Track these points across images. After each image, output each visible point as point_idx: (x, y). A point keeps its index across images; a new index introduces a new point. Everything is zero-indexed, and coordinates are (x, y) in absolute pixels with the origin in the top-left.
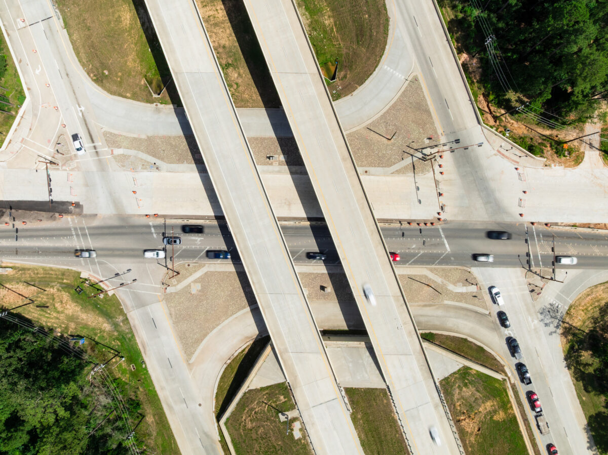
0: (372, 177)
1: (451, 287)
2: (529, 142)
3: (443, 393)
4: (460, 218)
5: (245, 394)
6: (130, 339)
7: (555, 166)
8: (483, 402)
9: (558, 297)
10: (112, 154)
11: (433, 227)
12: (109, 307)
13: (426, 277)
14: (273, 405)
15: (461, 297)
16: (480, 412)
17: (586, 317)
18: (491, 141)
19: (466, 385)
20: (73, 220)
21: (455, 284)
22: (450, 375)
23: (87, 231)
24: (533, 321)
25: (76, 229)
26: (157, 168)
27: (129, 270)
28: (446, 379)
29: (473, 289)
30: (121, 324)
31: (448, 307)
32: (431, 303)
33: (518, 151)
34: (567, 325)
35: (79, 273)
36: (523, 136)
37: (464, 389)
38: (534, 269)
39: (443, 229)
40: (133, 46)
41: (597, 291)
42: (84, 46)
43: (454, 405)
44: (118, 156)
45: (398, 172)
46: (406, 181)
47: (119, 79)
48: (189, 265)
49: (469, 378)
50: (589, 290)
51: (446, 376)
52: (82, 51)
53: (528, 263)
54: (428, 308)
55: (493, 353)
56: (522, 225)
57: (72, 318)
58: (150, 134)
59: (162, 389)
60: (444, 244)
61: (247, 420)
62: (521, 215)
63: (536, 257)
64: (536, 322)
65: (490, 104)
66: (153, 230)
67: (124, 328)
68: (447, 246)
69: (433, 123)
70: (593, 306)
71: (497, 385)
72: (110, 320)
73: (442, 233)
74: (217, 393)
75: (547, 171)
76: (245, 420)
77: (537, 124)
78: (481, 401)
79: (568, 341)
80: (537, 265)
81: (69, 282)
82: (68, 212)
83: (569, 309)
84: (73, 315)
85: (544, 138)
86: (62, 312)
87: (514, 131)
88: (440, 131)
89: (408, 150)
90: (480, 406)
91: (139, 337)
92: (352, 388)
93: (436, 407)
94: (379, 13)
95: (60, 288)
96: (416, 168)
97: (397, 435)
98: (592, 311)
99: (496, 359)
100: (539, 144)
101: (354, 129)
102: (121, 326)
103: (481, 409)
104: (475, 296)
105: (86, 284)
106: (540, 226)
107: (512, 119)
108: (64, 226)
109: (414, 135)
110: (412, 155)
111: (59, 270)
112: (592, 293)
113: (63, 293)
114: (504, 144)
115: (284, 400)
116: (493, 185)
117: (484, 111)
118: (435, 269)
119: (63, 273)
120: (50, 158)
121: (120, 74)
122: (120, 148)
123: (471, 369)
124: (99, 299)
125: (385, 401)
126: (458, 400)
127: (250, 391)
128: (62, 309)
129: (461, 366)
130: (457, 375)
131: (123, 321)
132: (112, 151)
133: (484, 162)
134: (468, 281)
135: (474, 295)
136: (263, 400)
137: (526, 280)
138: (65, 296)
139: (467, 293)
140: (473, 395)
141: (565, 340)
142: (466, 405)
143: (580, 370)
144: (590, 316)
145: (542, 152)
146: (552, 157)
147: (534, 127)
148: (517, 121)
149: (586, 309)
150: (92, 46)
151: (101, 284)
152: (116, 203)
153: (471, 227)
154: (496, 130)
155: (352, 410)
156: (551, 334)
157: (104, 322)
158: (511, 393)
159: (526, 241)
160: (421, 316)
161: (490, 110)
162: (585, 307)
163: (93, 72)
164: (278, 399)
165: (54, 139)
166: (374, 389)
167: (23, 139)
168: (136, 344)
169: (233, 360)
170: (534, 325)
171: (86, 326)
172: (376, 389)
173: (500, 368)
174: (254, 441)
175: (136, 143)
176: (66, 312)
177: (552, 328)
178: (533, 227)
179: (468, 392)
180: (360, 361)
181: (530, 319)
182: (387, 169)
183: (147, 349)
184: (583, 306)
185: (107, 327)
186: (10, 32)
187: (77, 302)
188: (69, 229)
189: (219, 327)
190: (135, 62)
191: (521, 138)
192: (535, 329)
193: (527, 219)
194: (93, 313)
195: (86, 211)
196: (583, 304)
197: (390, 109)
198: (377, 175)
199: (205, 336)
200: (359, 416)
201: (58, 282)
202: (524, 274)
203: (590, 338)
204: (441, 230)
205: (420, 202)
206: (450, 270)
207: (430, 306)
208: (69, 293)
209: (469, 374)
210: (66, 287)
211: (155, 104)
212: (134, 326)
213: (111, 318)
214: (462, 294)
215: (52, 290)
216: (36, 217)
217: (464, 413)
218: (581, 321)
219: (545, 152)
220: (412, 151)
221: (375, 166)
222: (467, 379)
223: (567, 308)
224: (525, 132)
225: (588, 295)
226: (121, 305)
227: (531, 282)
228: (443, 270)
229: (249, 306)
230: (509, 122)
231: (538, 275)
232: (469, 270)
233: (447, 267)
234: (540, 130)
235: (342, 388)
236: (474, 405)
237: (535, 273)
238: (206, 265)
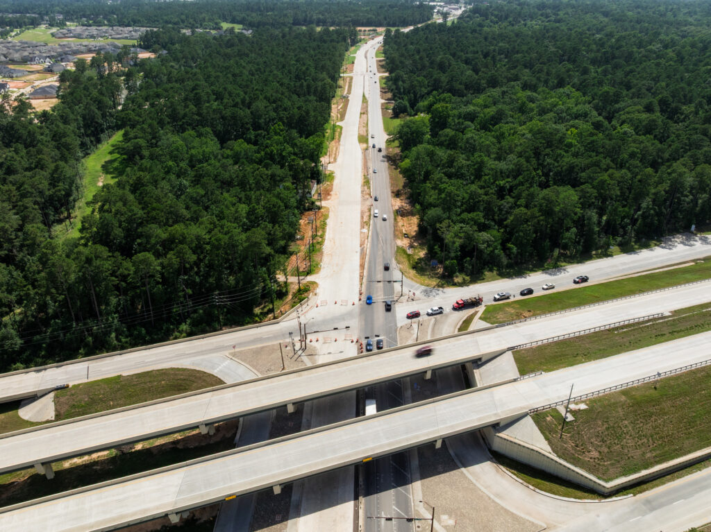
7: (316, 291)
14: (560, 427)
15: (423, 331)
19: (494, 318)
21: (412, 334)
29: (415, 325)
34: (437, 286)
38: (395, 299)
41: (409, 276)
43: (513, 320)
46: (323, 359)
48: (419, 527)
49: (488, 317)
56: (361, 304)
62: (353, 304)
63: (386, 299)
68: (380, 338)
70: (420, 277)
75: (320, 294)
76: (591, 458)
77: (283, 301)
78: (506, 312)
80: (392, 298)
83: (425, 285)
85: (294, 298)
88: (280, 342)
90: (510, 312)
92: (519, 371)
93: (516, 327)
94: (165, 374)
96: (311, 354)
97: (552, 345)
98: (424, 278)
100: (298, 299)
103: (513, 311)
106: (362, 297)
110: (300, 356)
115: (551, 418)
116: (329, 317)
123: (480, 317)
125: (523, 352)
126: (508, 319)
127: (553, 450)
130: (487, 321)
134: (409, 328)
136: (558, 437)
141: (447, 287)
143: (469, 282)
145: (304, 297)
146: (310, 293)
148: (279, 309)
153: (363, 327)
155: (540, 371)
156: (444, 293)
161: (268, 321)
162: (422, 280)
164: (552, 423)
169: (529, 483)
170: (439, 299)
172: (514, 356)
177: (439, 292)
180: (492, 370)
181: (435, 301)
193: (356, 301)
200: (545, 367)
202: (400, 302)
206: (400, 336)
209: (485, 317)
217: (518, 316)
218: (432, 282)
220: (296, 356)
227: (406, 301)
229: (459, 468)
230: (279, 312)
232: (399, 327)
233: (398, 338)
234: (288, 299)
235: (522, 377)
237: (398, 299)
238: (416, 508)
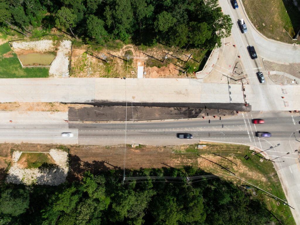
6: (278, 187)
10: (269, 74)
12: (265, 168)
20: (245, 115)
25: (247, 120)
26: (296, 83)
27: (279, 144)
30: (273, 177)
35: (249, 147)
40: (276, 9)
42: (251, 9)
44: (273, 75)
47: (271, 29)
52: (250, 11)
57: (243, 175)
58: (291, 62)
59: (297, 216)
66: (293, 120)
67: (274, 180)
72: (266, 175)
81: (241, 153)
82: (242, 110)
84: (244, 173)
86: (237, 172)
91: (283, 185)
95: (235, 157)
102: (273, 179)
105: (253, 154)
108: (240, 118)
111: (236, 146)
113: (237, 159)
119: (239, 147)
120: (230, 77)
121: (271, 26)
122: (274, 70)
124: (260, 162)
128: (237, 169)
131: (274, 176)
132: (269, 72)
138: (238, 161)
150: (255, 8)
151: (261, 153)
152: (271, 102)
157: (262, 177)
163: (257, 24)
165: (233, 65)
167: (214, 65)
168: (282, 189)
171: (251, 180)
175: (283, 68)
176: (239, 171)
183: (288, 192)
185: (264, 179)
187: (246, 165)
188: (243, 120)
190: (278, 18)
194: (256, 172)
195: (253, 109)
201: (234, 153)
208: (241, 159)
210: (238, 156)
211: (294, 44)
212: (281, 179)
213: (267, 174)
215: (230, 158)
216: (221, 113)
226: (273, 166)
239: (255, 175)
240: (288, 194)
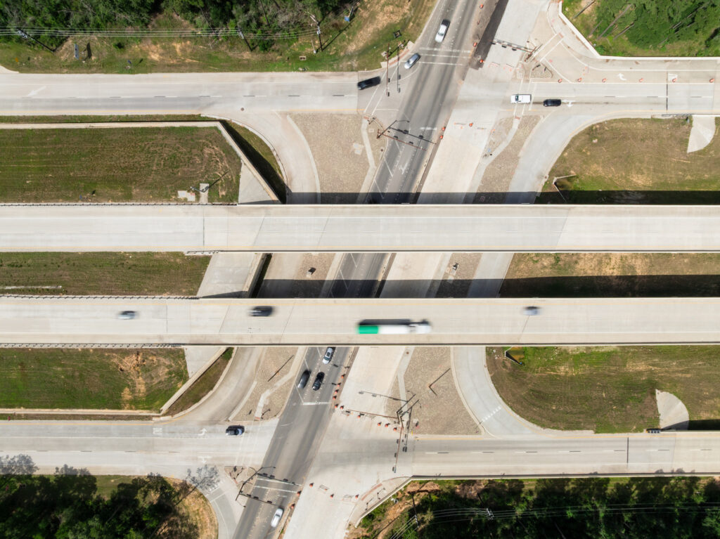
0: (400, 357)
1: (268, 393)
2: (377, 517)
3: (171, 349)
4: (330, 426)
5: (239, 158)
6: (331, 65)
7: (346, 534)
8: (146, 383)
9: (219, 492)
10: (516, 118)
11: (332, 397)
12: (370, 57)
13: (287, 373)
14: (220, 182)
15: (255, 399)
16: (138, 377)
17: (190, 510)
18: (391, 481)
19: (170, 373)
20: (467, 54)
21: (270, 398)
22: (185, 362)
23: (452, 64)
24: (205, 459)
25: (457, 54)
26: (486, 155)
27: (399, 90)
28: (183, 357)
29: (258, 413)
30: (349, 63)
31: (249, 382)
32: (260, 368)
33: (373, 503)
34: (191, 490)
35: (414, 41)
36: (386, 513)
37: (167, 370)
38: (256, 478)
39: (326, 406)
40: (610, 176)
41: (211, 530)
42: (627, 129)
43: (155, 355)
44: (512, 122)
45: (396, 383)
46: (385, 387)
47: (584, 151)
48: (382, 150)
49: (175, 379)
50: (216, 523)
51: (186, 358)
52: (624, 126)
53: (264, 474)
54: (255, 363)
55: (189, 410)
56: (302, 482)
57: (373, 16)
58: (521, 161)
59: (272, 78)
60: (311, 401)
61: (212, 150)
62: (312, 484)
63: (267, 484)
64: (204, 462)
65: (427, 493)
66: (429, 129)
67: (345, 64)
68: (309, 404)
69: (430, 433)
70: (199, 522)
71: (158, 403)
72: (357, 53)
73: (322, 403)
74: (248, 130)
75: (344, 524)
76: (213, 148)
77: (392, 530)
78: (148, 382)
79: (175, 485)
80: (258, 483)
81: (409, 27)
82: (477, 52)
83: (204, 498)
84: (375, 19)
85: (376, 533)
86: (382, 10)
87: (393, 507)
88: (420, 437)
89: (414, 401)
90: (144, 379)
91: (330, 75)
92: (208, 264)
93: (160, 337)
94: (552, 421)
95: (406, 17)
96: (395, 401)
97: (146, 290)
98: (194, 518)
99: (182, 410)
100: (373, 526)
101: (452, 356)
102: (347, 62)
103: (140, 378)
104: (250, 413)
105: (400, 44)
106: (294, 498)
107: (406, 509)
108: (465, 44)
109: (425, 411)
110: (407, 402)
111: (424, 22)
112: (212, 525)
113: (401, 18)
114: (386, 492)
115: (221, 194)
116: (350, 468)
117: (423, 486)
118: (291, 384)
119: (419, 26)
120: (535, 55)
121: (589, 153)
122: (519, 128)
123: (184, 383)
124: (382, 51)
125: (184, 291)
126: (159, 361)
127: (240, 165)
128: (385, 11)
129: (190, 375)
130: (183, 368)
131: (351, 65)
132: (519, 118)
133: (375, 468)
134: (267, 412)
135: (253, 412)
136: (227, 174)
137: (247, 467)
138: (397, 19)
139: (256, 406)
140: (158, 376)
141: (178, 482)
142: (151, 366)
143: (143, 487)
144: (190, 515)
145: (363, 526)
146: (355, 534)
147: (391, 527)
148: (402, 513)
149: (198, 514)
150: (625, 138)
151: (396, 58)
152: (468, 103)
153: (318, 432)
154: (401, 491)
155: (187, 256)
156: (189, 471)
157: (357, 46)
158: (145, 413)
159: (286, 480)
160: (251, 355)
161: (422, 491)
162: (200, 513)
163: (600, 128)
164: (223, 189)
165: (551, 66)
166: (200, 284)
167: (562, 37)
168: (325, 70)
169: (274, 158)
170: (201, 459)
171: (360, 27)
172: (199, 287)
173: (172, 412)
174: (189, 150)
175: (517, 144)
176: (381, 14)
177: (194, 474)
178: (296, 492)
179: (162, 373)
180: (231, 281)
181: (209, 457)
182: (403, 373)
183: (316, 79)
184: (202, 512)
185: (352, 48)
186: (668, 63)
187: (387, 27)
188: (459, 48)
189: (311, 157)
190: (595, 172)
191: (385, 511)
192: (197, 459)
193: (306, 490)
194: (370, 39)
195: (471, 70)
196: (204, 512)
197: (459, 397)
198: (400, 363)
199: (309, 140)
200: (178, 260)
201: (412, 17)
202: (254, 467)
203: (169, 507)
204: (326, 403)
205: (361, 393)
206: (285, 398)
207: (257, 366)
208: (399, 23)
209: (179, 380)
210: (404, 23)
211: (548, 176)
212: (342, 75)
213: (359, 55)
214: (257, 401)
215: (408, 8)
216: (484, 20)
217: (144, 361)
218: (189, 504)
219: (363, 529)
220: (411, 403)
221: (410, 363)
222: (175, 377)
223: (206, 496)
224: (389, 517)
225: (211, 521)
226: (368, 69)
227: (244, 471)
228: (287, 392)
229: (322, 194)
230: (404, 505)
231: (249, 480)
232: (278, 416)
233: (289, 396)
234: (385, 532)
235: (212, 254)
236: (148, 374)
237: (252, 478)
238: (375, 167)
239: (365, 35)
240: (312, 77)
